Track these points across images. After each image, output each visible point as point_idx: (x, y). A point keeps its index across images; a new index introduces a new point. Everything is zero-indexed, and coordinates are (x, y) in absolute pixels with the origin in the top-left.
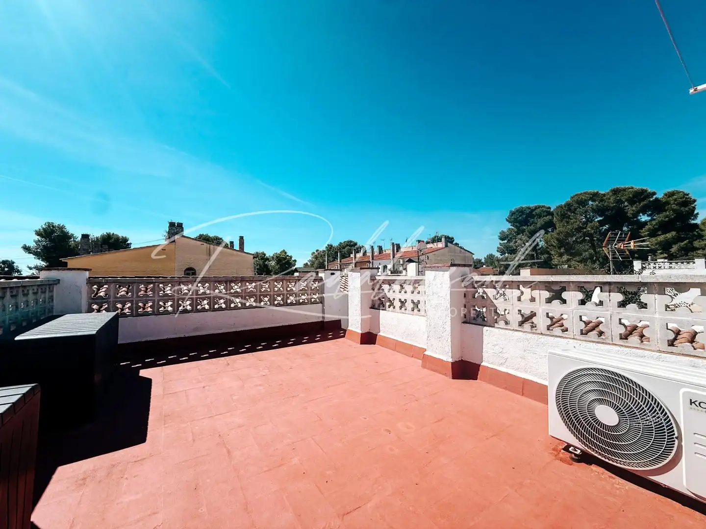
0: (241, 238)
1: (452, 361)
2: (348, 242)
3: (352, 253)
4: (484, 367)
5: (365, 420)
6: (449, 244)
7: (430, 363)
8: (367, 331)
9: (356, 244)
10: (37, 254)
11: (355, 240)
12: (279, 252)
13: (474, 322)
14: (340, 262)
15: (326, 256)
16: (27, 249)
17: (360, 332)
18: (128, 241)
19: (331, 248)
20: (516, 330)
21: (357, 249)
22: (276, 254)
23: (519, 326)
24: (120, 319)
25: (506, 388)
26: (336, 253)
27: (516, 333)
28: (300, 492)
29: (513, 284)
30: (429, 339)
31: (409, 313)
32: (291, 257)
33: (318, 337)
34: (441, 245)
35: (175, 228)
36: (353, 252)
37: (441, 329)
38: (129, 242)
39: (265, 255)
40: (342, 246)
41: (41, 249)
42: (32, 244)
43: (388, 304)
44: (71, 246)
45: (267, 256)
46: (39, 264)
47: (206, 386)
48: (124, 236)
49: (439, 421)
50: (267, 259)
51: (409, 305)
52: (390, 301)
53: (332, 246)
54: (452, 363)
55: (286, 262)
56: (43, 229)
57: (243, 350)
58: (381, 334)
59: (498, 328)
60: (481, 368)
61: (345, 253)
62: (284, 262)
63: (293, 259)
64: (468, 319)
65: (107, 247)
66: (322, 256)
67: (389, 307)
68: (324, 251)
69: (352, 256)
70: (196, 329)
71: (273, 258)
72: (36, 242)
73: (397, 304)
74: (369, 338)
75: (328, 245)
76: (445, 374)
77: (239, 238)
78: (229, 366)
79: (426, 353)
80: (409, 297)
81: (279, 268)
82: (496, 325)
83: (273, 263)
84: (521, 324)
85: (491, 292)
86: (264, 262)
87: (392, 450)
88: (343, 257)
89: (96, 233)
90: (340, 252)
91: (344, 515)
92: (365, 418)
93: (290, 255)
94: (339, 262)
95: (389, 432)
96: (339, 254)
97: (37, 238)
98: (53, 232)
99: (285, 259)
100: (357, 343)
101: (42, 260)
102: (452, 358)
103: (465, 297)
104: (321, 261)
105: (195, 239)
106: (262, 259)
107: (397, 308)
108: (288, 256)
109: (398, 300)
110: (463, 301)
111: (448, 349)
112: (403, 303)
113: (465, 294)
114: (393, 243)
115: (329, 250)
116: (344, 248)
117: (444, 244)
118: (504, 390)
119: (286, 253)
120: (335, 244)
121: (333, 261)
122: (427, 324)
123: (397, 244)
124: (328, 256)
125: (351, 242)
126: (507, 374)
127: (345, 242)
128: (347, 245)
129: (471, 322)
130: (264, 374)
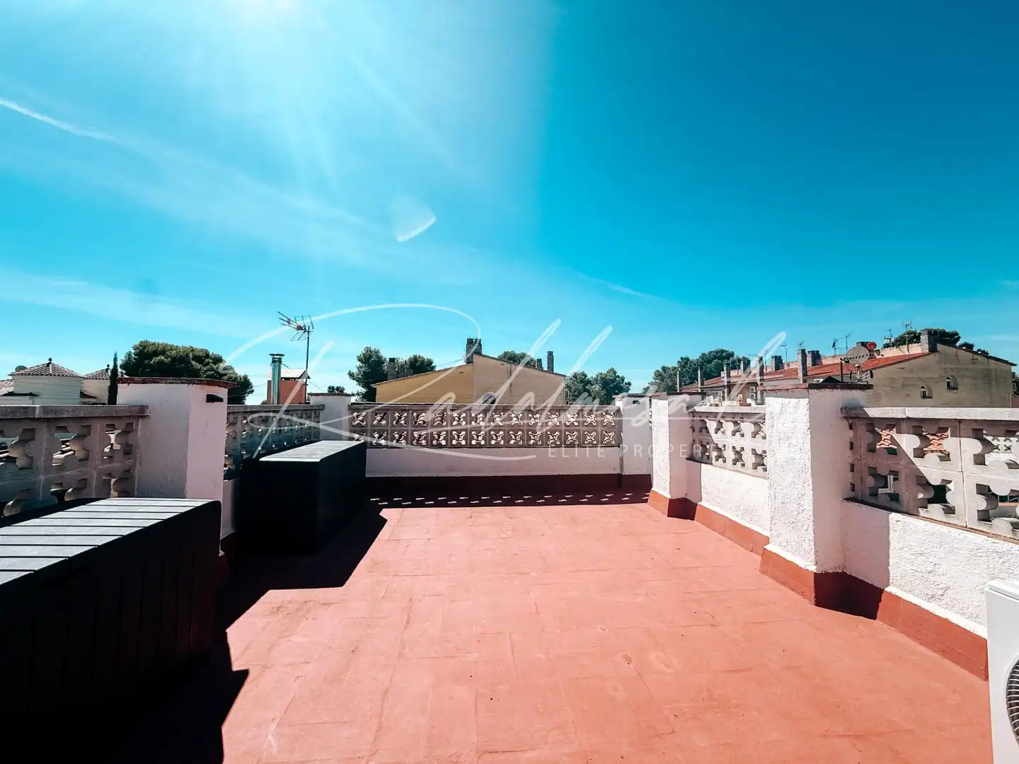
0: (550, 354)
1: (815, 571)
2: (717, 352)
3: (723, 370)
4: (890, 594)
5: (602, 631)
6: (940, 347)
7: (776, 567)
8: (681, 495)
9: (732, 355)
10: (358, 381)
11: (729, 349)
12: (604, 372)
13: (872, 500)
14: (702, 384)
15: (678, 376)
16: (351, 375)
17: (669, 496)
18: (432, 363)
19: (686, 363)
20: (972, 530)
21: (734, 362)
22: (601, 374)
23: (979, 520)
24: (367, 450)
25: (944, 652)
26: (695, 370)
27: (971, 535)
28: (451, 698)
29: (962, 426)
30: (774, 522)
31: (748, 472)
32: (623, 379)
33: (606, 497)
34: (916, 349)
35: (474, 347)
36: (725, 368)
37: (795, 505)
38: (433, 365)
39: (586, 376)
40: (706, 359)
41: (362, 375)
42: (355, 371)
43: (714, 454)
44: (384, 371)
45: (588, 377)
46: (360, 391)
47: (432, 539)
48: (429, 358)
49: (734, 671)
50: (589, 382)
51: (749, 458)
52: (719, 449)
53: (687, 359)
54: (817, 576)
55: (614, 386)
56: (363, 354)
57: (519, 501)
58: (703, 503)
59: (925, 518)
60: (884, 596)
61: (711, 370)
62: (612, 385)
63: (626, 381)
64: (860, 493)
65: (412, 371)
66: (672, 376)
67: (717, 460)
68: (675, 368)
69: (724, 374)
70: (450, 469)
71: (596, 380)
72: (358, 368)
73: (730, 455)
74: (683, 508)
75: (682, 358)
76: (802, 594)
77: (547, 354)
78: (471, 520)
79: (768, 547)
80: (747, 443)
81: (605, 395)
82: (922, 512)
83: (597, 388)
84: (985, 517)
85: (908, 442)
86: (584, 387)
87: (616, 690)
88: (707, 376)
89: (404, 356)
90: (701, 369)
91: (485, 752)
92: (604, 630)
93: (621, 376)
94: (699, 386)
95: (629, 660)
96: (699, 372)
97: (359, 364)
98: (370, 357)
99: (614, 380)
100: (663, 513)
101: (363, 387)
102: (816, 564)
103: (852, 448)
104: (670, 384)
105: (500, 359)
106: (582, 382)
107: (730, 462)
108: (618, 376)
109: (731, 449)
110: (848, 457)
111: (809, 545)
112: (739, 455)
113: (852, 444)
114: (803, 351)
115: (683, 367)
116: (709, 362)
117: (927, 346)
118: (936, 656)
119: (615, 373)
120: (694, 356)
121: (690, 383)
122: (770, 493)
123: (813, 352)
124: (682, 376)
125: (723, 351)
126: (946, 622)
127: (711, 352)
128: (715, 358)
129: (865, 500)
130: (504, 536)
